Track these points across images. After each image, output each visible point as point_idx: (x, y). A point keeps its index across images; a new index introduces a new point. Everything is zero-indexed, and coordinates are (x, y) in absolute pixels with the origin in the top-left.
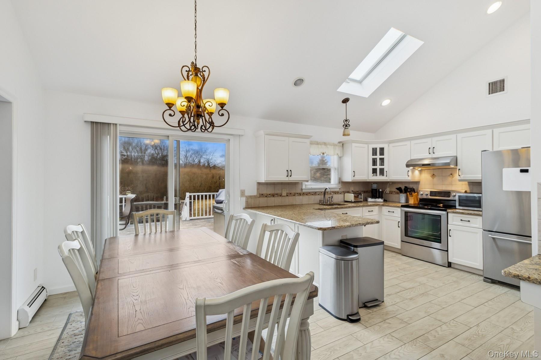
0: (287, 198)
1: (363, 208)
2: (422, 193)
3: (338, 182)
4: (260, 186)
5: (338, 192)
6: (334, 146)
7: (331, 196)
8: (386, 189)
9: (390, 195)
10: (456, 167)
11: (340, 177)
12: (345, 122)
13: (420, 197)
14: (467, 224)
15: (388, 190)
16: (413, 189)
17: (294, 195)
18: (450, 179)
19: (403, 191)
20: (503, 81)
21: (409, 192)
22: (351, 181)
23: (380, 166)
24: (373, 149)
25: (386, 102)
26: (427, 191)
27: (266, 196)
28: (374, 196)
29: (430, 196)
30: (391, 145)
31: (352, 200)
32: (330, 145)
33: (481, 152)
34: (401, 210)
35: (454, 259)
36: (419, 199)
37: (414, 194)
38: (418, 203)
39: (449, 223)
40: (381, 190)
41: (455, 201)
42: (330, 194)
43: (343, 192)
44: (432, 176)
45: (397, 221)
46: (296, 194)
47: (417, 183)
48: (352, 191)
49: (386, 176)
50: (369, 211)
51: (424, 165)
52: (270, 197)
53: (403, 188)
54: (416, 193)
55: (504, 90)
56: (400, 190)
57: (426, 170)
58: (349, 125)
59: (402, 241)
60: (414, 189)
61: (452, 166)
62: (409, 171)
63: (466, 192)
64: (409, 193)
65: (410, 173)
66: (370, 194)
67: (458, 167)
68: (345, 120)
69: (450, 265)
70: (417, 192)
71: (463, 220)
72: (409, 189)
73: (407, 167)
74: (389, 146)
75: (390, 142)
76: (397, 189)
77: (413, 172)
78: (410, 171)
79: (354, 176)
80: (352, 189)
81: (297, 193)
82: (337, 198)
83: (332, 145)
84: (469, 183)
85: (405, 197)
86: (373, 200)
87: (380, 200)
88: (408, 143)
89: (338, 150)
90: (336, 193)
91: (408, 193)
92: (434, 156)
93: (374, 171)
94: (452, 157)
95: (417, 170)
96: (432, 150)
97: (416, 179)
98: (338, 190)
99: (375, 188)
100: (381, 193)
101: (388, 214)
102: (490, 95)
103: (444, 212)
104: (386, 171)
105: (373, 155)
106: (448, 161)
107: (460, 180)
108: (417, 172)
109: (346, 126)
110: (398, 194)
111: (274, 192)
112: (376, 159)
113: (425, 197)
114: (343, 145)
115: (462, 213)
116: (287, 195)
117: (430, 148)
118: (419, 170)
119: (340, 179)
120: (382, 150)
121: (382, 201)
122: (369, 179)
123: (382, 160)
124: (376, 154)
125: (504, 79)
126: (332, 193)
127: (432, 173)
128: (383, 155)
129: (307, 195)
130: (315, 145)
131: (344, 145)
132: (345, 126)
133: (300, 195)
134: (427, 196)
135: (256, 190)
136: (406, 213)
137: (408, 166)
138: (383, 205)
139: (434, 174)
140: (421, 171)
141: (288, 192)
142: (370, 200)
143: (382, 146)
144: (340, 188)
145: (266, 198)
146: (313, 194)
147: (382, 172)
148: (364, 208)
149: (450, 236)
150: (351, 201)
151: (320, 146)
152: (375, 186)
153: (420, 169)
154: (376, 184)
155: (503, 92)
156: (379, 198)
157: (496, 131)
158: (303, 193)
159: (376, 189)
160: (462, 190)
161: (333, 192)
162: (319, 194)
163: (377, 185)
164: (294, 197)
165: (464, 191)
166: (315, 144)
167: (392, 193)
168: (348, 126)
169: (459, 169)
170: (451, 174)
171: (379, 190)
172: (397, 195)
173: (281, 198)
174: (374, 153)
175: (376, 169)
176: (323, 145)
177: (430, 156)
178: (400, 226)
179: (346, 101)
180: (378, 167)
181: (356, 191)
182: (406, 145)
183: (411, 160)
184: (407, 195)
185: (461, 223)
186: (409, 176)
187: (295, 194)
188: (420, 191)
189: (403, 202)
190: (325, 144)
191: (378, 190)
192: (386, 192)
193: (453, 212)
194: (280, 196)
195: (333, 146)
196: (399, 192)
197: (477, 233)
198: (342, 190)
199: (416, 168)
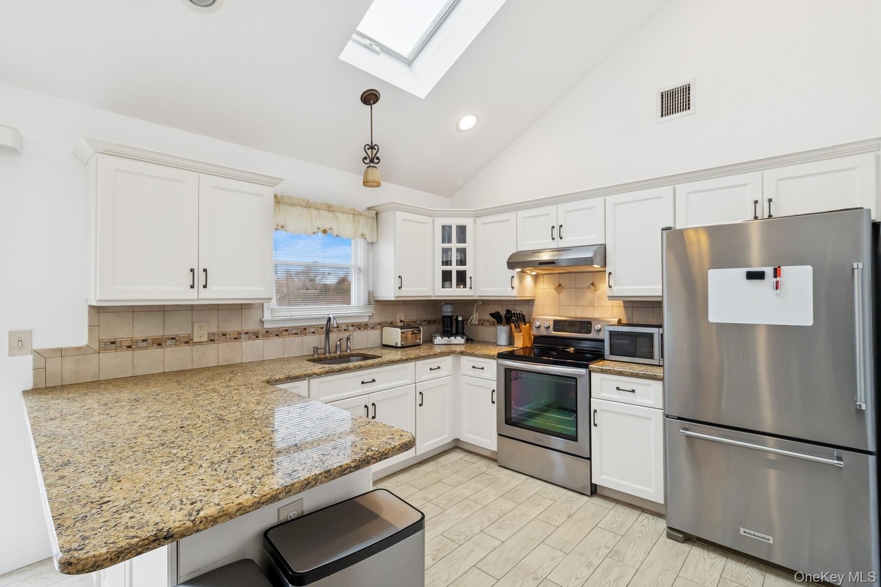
0: (213, 346)
1: (417, 362)
2: (538, 323)
3: (366, 302)
4: (103, 316)
5: (366, 325)
6: (354, 214)
7: (345, 335)
8: (472, 315)
9: (480, 327)
10: (603, 269)
11: (371, 289)
12: (369, 152)
13: (535, 332)
14: (629, 397)
15: (475, 317)
16: (521, 316)
17: (235, 338)
18: (589, 294)
19: (504, 319)
20: (687, 89)
21: (513, 322)
22: (393, 299)
23: (457, 265)
24: (443, 227)
25: (468, 122)
26: (547, 320)
27: (129, 347)
28: (446, 333)
29: (554, 330)
30: (480, 220)
31: (396, 344)
32: (344, 212)
33: (661, 231)
34: (498, 364)
35: (603, 477)
36: (533, 337)
37: (523, 326)
38: (531, 346)
39: (592, 396)
40: (460, 319)
41: (603, 341)
42: (345, 330)
43: (379, 324)
44: (557, 288)
45: (490, 388)
46: (243, 336)
47: (530, 302)
48: (401, 321)
49: (471, 288)
50: (431, 369)
51: (542, 263)
52: (146, 348)
53: (503, 313)
54: (528, 324)
55: (689, 108)
56: (497, 318)
57: (546, 276)
58: (378, 158)
59: (500, 435)
60: (523, 315)
61: (597, 267)
62: (513, 277)
63: (620, 323)
64: (515, 325)
65: (516, 282)
66: (440, 327)
67: (608, 270)
68: (367, 147)
69: (594, 490)
70: (530, 323)
71: (620, 388)
72: (515, 317)
73: (509, 268)
74: (475, 222)
75: (478, 215)
76: (492, 315)
77: (521, 279)
78: (516, 276)
79: (400, 288)
80: (401, 316)
81: (247, 333)
82: (362, 341)
83: (348, 213)
84: (625, 302)
85: (506, 332)
86: (445, 340)
87: (459, 340)
88: (511, 216)
89: (364, 226)
90: (360, 327)
91: (513, 325)
92: (562, 244)
93: (446, 276)
94: (596, 247)
95: (530, 274)
96: (557, 231)
97: (528, 295)
98: (366, 320)
99: (449, 314)
100: (460, 325)
101: (471, 372)
102: (664, 117)
103: (582, 371)
104: (471, 278)
105: (443, 242)
106: (589, 254)
107: (611, 298)
108: (529, 280)
109: (372, 161)
110: (494, 325)
111: (162, 334)
112: (450, 249)
113: (543, 332)
114: (377, 214)
115: (620, 373)
116: (212, 340)
117: (553, 227)
118: (532, 275)
119: (370, 294)
120: (462, 230)
121: (463, 343)
122: (436, 294)
123: (462, 252)
124: (450, 241)
125: (689, 85)
126: (351, 328)
127: (557, 283)
128: (464, 242)
129: (277, 335)
130: (299, 208)
131: (380, 215)
132: (368, 161)
133: (257, 337)
134: (549, 330)
135: (87, 328)
136: (508, 371)
137: (511, 265)
138: (462, 353)
139: (560, 285)
140: (536, 278)
141: (214, 330)
142: (438, 340)
143: (461, 222)
144: (371, 314)
145: (129, 353)
146: (296, 334)
147: (462, 278)
148: (420, 363)
149: (595, 425)
150: (394, 345)
151: (314, 212)
152: (448, 310)
153: (534, 273)
154: (451, 304)
155: (687, 111)
156: (456, 334)
157: (681, 189)
158: (267, 332)
159: (451, 317)
160: (612, 318)
161: (352, 326)
162: (313, 332)
163: (452, 306)
164: (236, 344)
165: (617, 320)
166: (302, 206)
167: (482, 324)
168: (376, 161)
169: (610, 274)
170: (592, 284)
171: (457, 317)
172: (492, 329)
173: (188, 348)
174: (447, 238)
175: (450, 272)
176: (322, 210)
177: (554, 245)
178: (495, 399)
179: (370, 98)
180: (454, 268)
181: (411, 322)
182: (508, 220)
183: (518, 254)
184: (511, 328)
185: (617, 396)
186: (513, 288)
187: (240, 334)
188: (534, 319)
189: (503, 344)
190: (330, 208)
191: (454, 318)
192: (472, 320)
193: (602, 371)
194: (186, 343)
195: (351, 216)
196: (496, 322)
197: (650, 419)
198: (377, 320)
199: (528, 270)
